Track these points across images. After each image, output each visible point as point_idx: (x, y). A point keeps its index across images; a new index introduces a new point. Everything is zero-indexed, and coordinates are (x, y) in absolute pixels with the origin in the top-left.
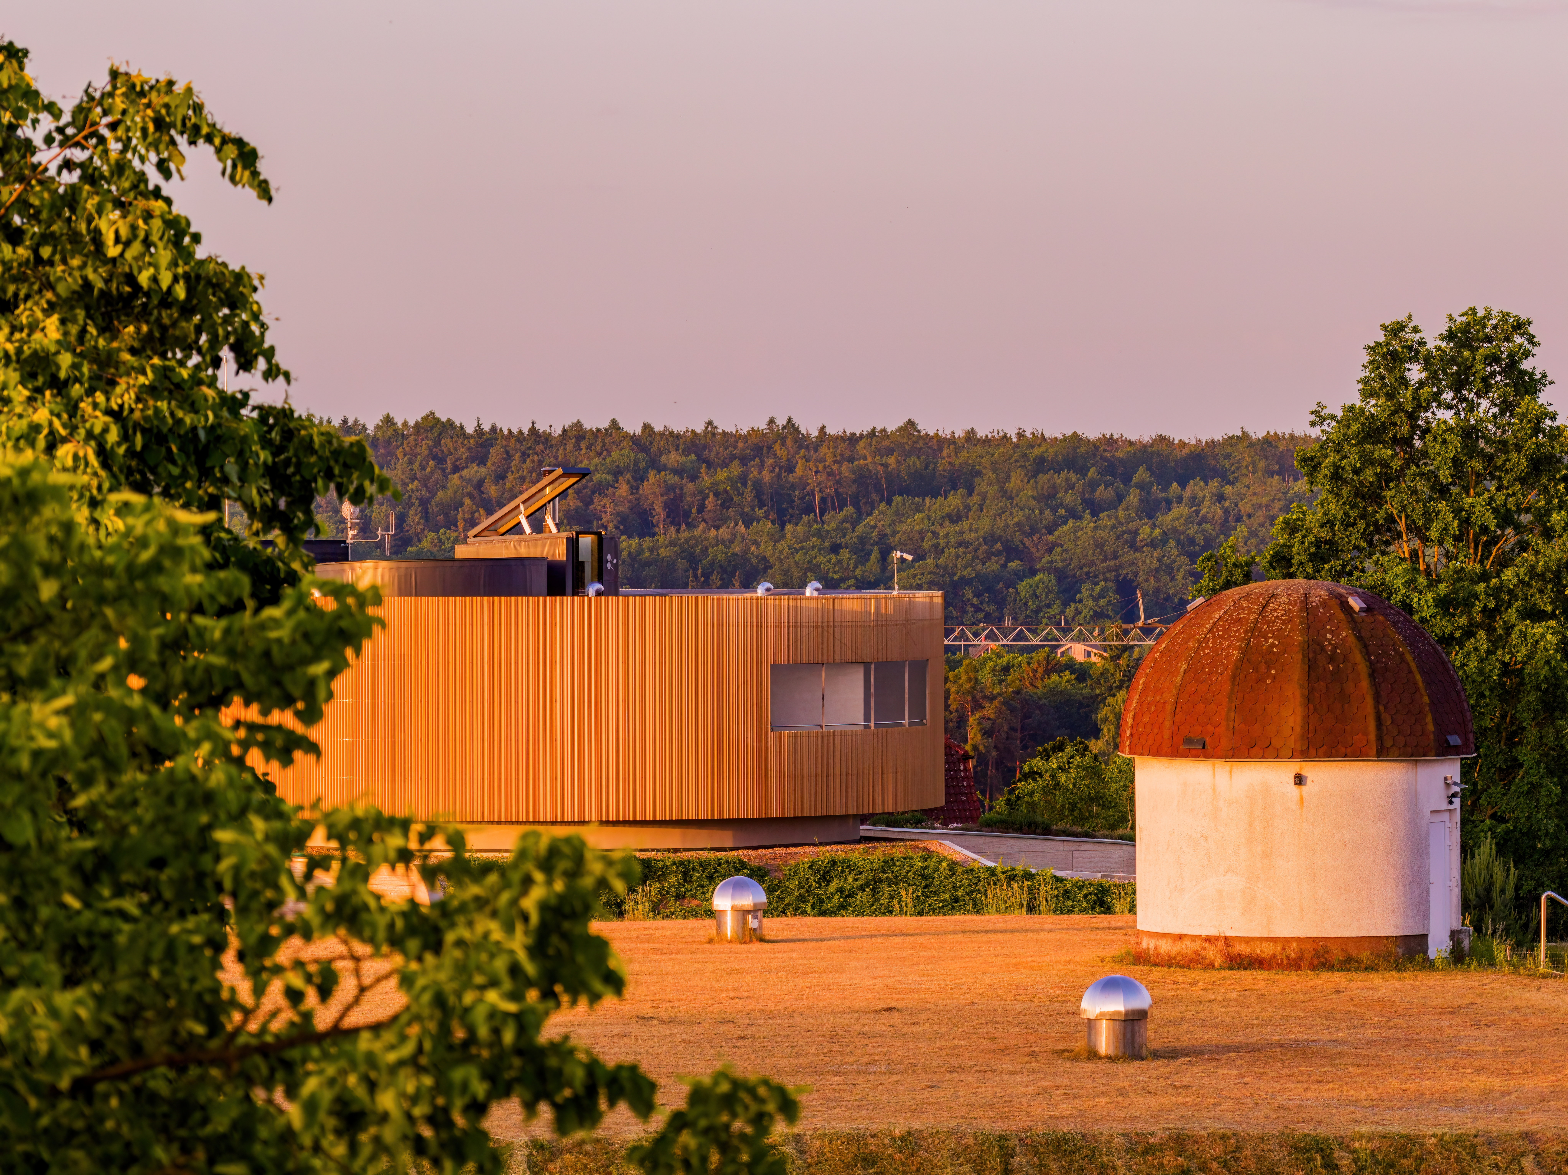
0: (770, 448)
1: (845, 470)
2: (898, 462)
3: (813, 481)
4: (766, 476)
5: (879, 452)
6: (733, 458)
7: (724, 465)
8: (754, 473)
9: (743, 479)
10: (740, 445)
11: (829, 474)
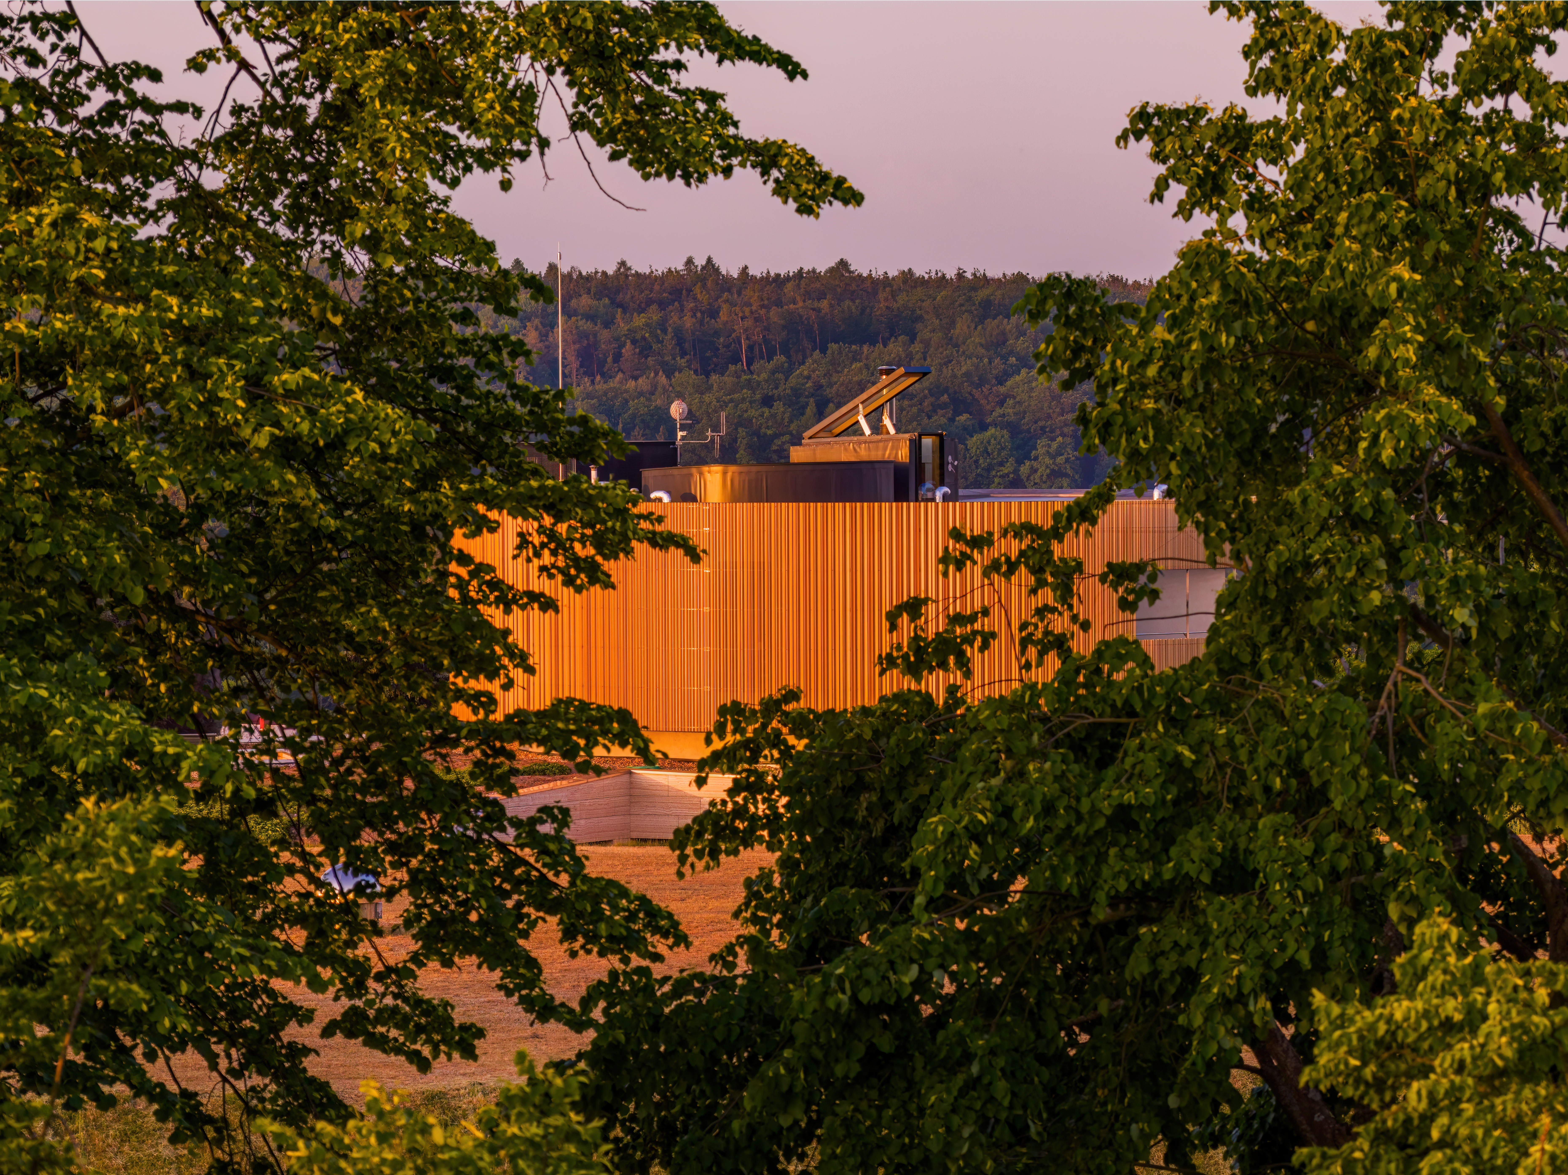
0: (689, 291)
1: (775, 315)
2: (831, 306)
3: (739, 327)
4: (688, 322)
5: (807, 295)
6: (649, 302)
7: (641, 310)
8: (674, 319)
9: (663, 325)
10: (657, 287)
11: (757, 320)
